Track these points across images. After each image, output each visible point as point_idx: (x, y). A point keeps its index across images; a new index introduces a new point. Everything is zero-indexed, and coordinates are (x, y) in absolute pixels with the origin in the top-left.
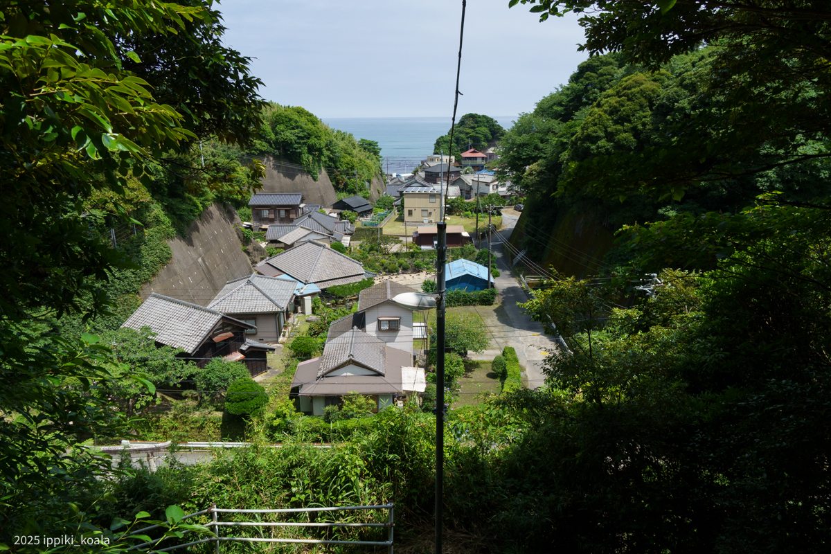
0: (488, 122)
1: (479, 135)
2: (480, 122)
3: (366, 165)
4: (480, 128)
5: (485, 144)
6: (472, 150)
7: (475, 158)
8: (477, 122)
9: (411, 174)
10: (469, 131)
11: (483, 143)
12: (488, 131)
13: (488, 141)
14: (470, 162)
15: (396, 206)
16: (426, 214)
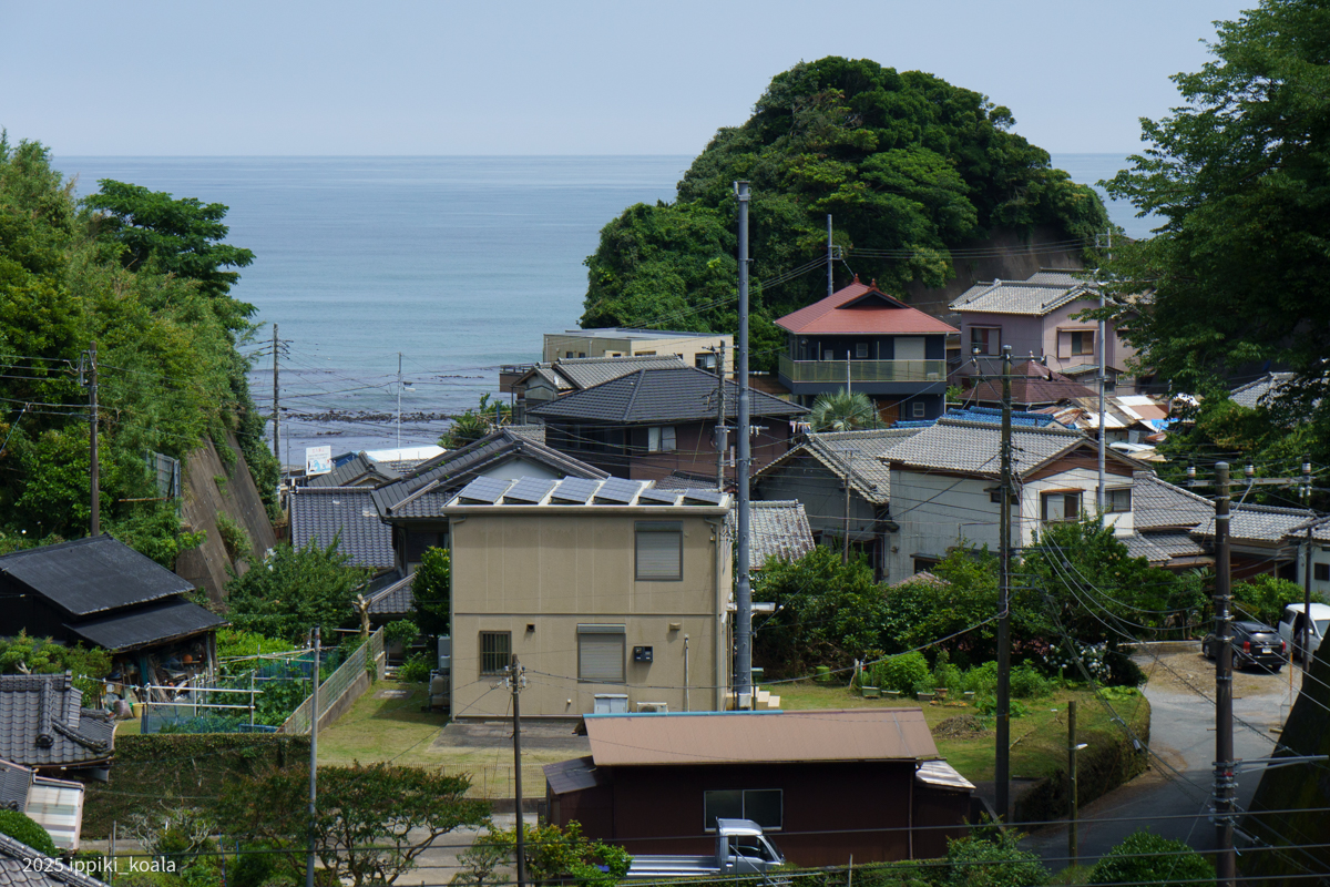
0: (945, 116)
1: (895, 201)
2: (898, 113)
3: (153, 349)
4: (896, 156)
5: (935, 259)
6: (856, 290)
7: (882, 345)
8: (874, 117)
9: (433, 451)
10: (823, 170)
11: (921, 254)
12: (952, 176)
13: (947, 234)
14: (849, 368)
15: (378, 620)
16: (607, 659)
